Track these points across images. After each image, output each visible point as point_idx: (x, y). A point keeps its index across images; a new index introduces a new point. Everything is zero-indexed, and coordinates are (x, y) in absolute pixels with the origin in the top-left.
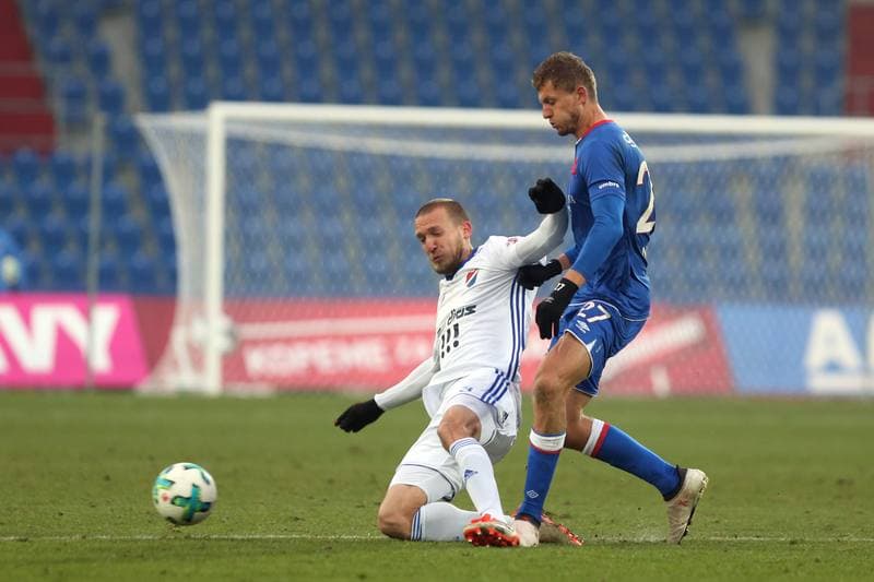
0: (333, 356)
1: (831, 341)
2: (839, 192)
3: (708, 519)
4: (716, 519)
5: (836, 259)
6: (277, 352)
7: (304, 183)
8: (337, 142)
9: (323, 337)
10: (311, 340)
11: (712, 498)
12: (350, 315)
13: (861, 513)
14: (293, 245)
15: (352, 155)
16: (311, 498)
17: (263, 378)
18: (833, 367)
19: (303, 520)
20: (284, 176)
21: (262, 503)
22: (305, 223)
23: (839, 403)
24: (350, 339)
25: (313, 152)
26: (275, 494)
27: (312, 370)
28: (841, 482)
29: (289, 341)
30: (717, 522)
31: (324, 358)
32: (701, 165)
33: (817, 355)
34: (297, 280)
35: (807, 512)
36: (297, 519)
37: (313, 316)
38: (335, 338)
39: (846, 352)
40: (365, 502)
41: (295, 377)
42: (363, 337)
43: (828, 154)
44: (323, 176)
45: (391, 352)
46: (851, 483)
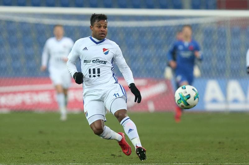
0: (31, 98)
1: (213, 91)
2: (215, 37)
3: (172, 157)
4: (175, 157)
5: (214, 61)
6: (10, 97)
7: (19, 35)
8: (32, 20)
9: (28, 91)
10: (23, 92)
11: (173, 149)
12: (37, 83)
13: (228, 154)
14: (15, 58)
15: (37, 25)
16: (26, 150)
17: (5, 107)
18: (214, 101)
19: (24, 158)
20: (12, 33)
21: (8, 152)
22: (20, 50)
23: (217, 114)
24: (37, 92)
25: (23, 24)
26: (13, 149)
27: (23, 103)
28: (220, 143)
29: (15, 93)
30: (175, 158)
31: (28, 99)
32: (165, 27)
33: (208, 96)
34: (17, 70)
35: (208, 154)
36: (21, 158)
37: (24, 84)
38: (32, 92)
39: (219, 95)
40: (46, 152)
41: (17, 106)
42: (42, 91)
43: (212, 23)
44: (26, 33)
45: (52, 97)
46: (223, 143)
